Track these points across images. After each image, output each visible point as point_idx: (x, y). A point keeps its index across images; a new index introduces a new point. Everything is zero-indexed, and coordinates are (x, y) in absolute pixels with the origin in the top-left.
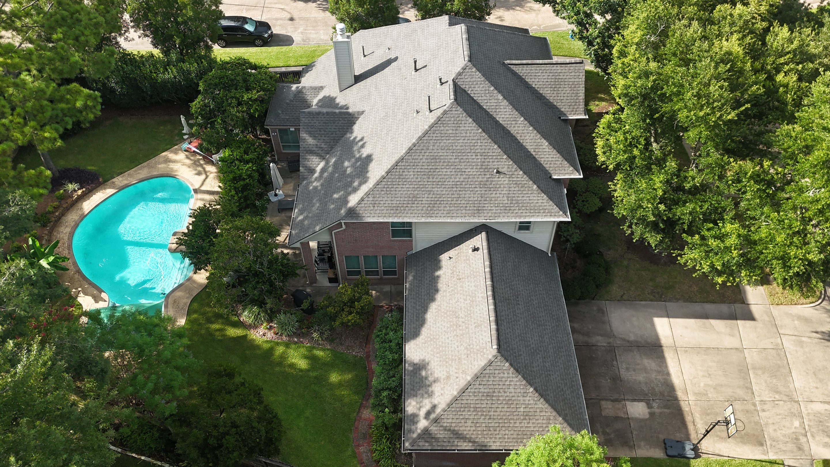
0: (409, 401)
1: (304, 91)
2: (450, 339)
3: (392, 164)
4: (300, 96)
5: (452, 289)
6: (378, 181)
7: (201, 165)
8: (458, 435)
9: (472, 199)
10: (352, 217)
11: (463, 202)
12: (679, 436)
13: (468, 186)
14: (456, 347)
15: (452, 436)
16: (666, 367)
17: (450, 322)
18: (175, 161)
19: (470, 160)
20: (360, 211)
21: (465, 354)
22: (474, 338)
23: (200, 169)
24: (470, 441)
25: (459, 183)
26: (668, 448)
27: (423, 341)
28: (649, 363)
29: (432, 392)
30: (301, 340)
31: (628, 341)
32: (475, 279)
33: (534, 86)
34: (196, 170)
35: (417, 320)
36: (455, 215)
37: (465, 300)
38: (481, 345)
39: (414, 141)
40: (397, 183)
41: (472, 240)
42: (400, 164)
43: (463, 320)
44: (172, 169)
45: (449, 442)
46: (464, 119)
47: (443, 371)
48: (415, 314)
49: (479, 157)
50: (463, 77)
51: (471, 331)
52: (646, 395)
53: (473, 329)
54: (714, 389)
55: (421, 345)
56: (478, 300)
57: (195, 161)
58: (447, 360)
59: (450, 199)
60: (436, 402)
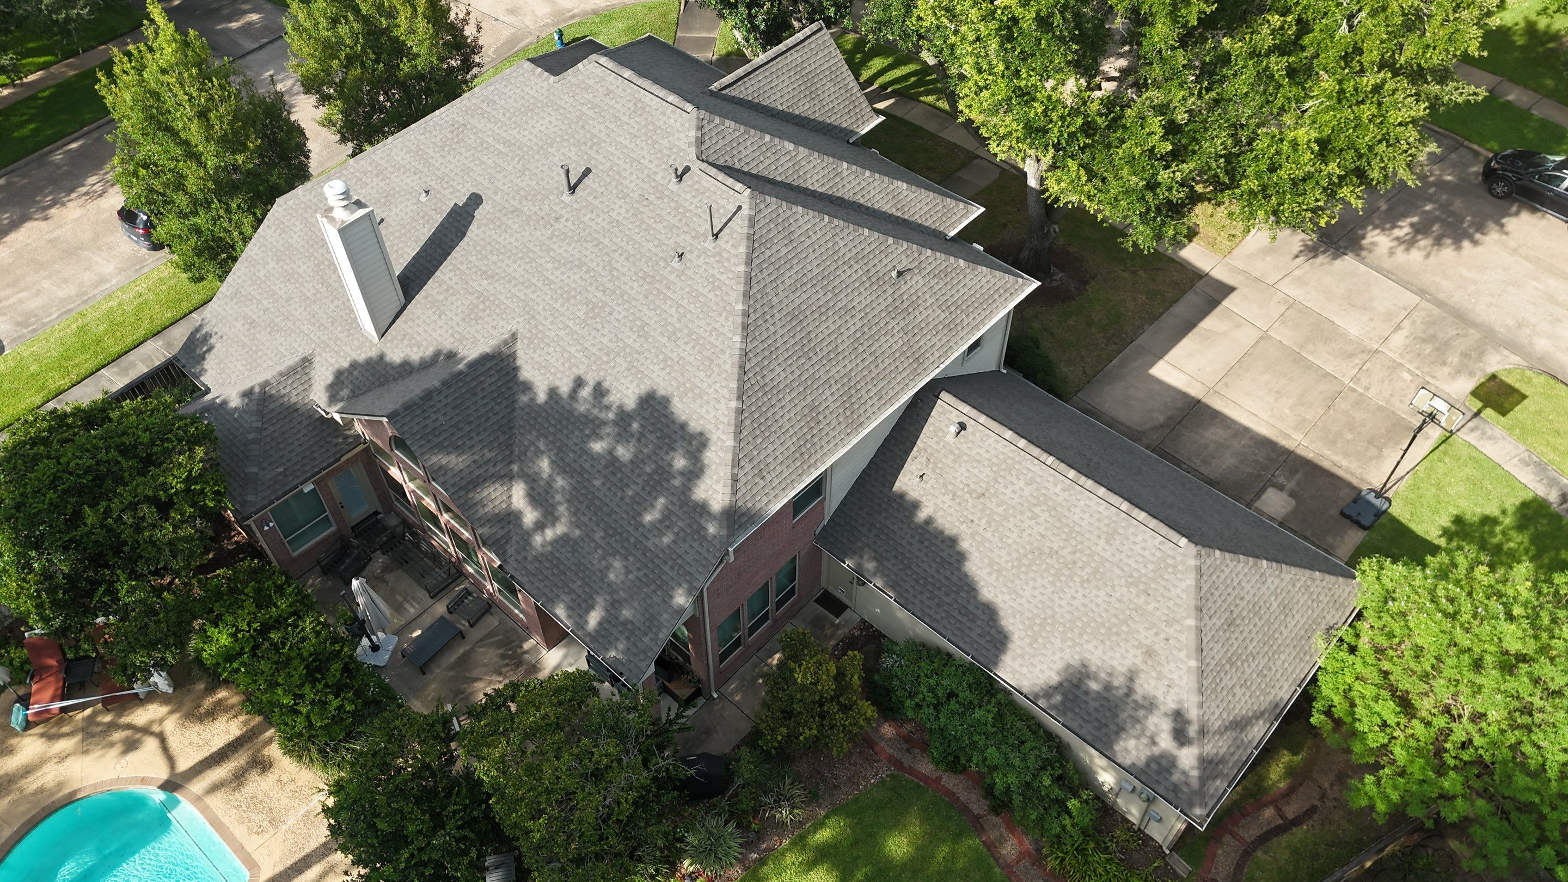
0: (1117, 748)
1: (273, 392)
2: (1079, 596)
3: (736, 377)
4: (272, 406)
5: (984, 520)
6: (736, 426)
7: (113, 726)
8: (1240, 725)
9: (895, 347)
10: (743, 527)
11: (887, 362)
12: (1345, 494)
13: (875, 329)
14: (1107, 599)
15: (1234, 734)
16: (1234, 422)
17: (1047, 570)
18: (28, 771)
19: (849, 281)
20: (746, 501)
21: (1138, 596)
22: (1125, 560)
23: (118, 735)
24: (1257, 718)
25: (859, 335)
26: (1359, 518)
27: (1027, 640)
28: (1214, 434)
29: (1145, 698)
30: (764, 846)
31: (1162, 426)
32: (1014, 472)
33: (780, 108)
34: (112, 745)
35: (972, 621)
36: (891, 393)
37: (1035, 517)
38: (1154, 559)
39: (740, 307)
40: (768, 405)
41: (930, 420)
42: (748, 366)
43: (1069, 549)
44: (41, 790)
45: (1238, 747)
46: (789, 213)
47: (1128, 651)
48: (955, 613)
49: (856, 267)
50: (708, 143)
51: (1107, 555)
52: (1259, 476)
53: (1107, 547)
54: (1302, 405)
55: (1031, 651)
56: (1060, 499)
57: (83, 729)
58: (1114, 630)
59: (866, 372)
60: (1173, 706)
